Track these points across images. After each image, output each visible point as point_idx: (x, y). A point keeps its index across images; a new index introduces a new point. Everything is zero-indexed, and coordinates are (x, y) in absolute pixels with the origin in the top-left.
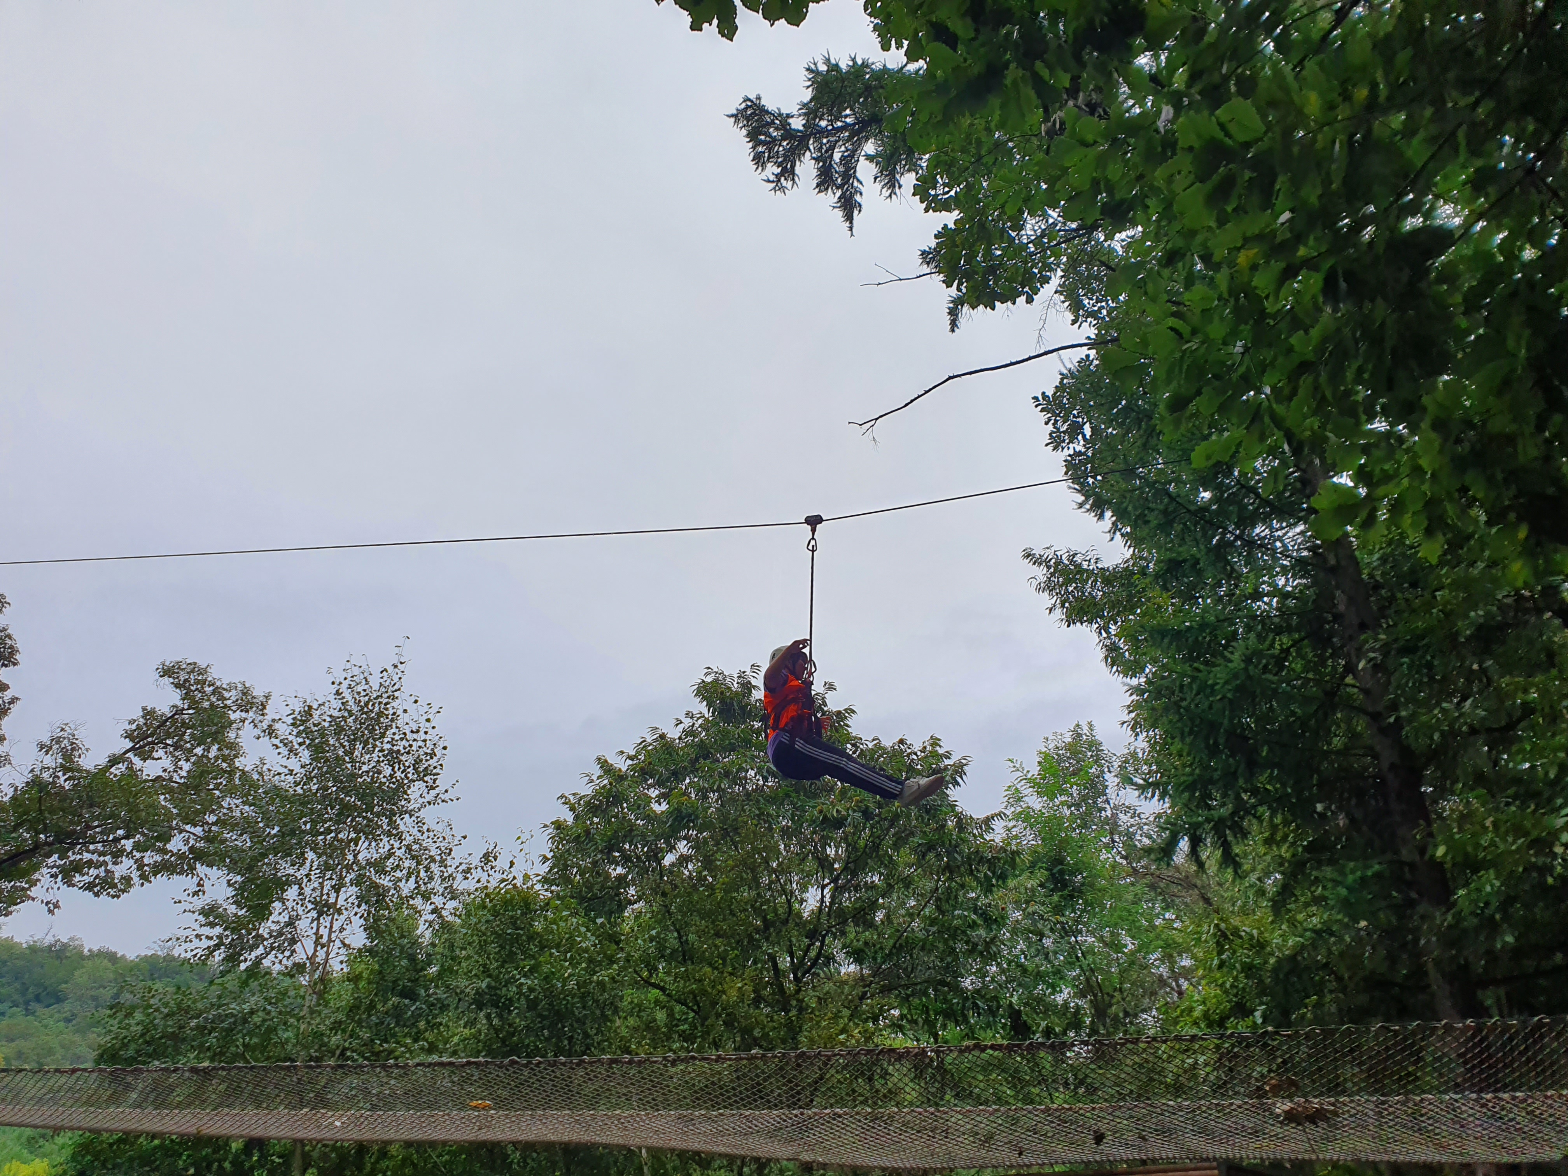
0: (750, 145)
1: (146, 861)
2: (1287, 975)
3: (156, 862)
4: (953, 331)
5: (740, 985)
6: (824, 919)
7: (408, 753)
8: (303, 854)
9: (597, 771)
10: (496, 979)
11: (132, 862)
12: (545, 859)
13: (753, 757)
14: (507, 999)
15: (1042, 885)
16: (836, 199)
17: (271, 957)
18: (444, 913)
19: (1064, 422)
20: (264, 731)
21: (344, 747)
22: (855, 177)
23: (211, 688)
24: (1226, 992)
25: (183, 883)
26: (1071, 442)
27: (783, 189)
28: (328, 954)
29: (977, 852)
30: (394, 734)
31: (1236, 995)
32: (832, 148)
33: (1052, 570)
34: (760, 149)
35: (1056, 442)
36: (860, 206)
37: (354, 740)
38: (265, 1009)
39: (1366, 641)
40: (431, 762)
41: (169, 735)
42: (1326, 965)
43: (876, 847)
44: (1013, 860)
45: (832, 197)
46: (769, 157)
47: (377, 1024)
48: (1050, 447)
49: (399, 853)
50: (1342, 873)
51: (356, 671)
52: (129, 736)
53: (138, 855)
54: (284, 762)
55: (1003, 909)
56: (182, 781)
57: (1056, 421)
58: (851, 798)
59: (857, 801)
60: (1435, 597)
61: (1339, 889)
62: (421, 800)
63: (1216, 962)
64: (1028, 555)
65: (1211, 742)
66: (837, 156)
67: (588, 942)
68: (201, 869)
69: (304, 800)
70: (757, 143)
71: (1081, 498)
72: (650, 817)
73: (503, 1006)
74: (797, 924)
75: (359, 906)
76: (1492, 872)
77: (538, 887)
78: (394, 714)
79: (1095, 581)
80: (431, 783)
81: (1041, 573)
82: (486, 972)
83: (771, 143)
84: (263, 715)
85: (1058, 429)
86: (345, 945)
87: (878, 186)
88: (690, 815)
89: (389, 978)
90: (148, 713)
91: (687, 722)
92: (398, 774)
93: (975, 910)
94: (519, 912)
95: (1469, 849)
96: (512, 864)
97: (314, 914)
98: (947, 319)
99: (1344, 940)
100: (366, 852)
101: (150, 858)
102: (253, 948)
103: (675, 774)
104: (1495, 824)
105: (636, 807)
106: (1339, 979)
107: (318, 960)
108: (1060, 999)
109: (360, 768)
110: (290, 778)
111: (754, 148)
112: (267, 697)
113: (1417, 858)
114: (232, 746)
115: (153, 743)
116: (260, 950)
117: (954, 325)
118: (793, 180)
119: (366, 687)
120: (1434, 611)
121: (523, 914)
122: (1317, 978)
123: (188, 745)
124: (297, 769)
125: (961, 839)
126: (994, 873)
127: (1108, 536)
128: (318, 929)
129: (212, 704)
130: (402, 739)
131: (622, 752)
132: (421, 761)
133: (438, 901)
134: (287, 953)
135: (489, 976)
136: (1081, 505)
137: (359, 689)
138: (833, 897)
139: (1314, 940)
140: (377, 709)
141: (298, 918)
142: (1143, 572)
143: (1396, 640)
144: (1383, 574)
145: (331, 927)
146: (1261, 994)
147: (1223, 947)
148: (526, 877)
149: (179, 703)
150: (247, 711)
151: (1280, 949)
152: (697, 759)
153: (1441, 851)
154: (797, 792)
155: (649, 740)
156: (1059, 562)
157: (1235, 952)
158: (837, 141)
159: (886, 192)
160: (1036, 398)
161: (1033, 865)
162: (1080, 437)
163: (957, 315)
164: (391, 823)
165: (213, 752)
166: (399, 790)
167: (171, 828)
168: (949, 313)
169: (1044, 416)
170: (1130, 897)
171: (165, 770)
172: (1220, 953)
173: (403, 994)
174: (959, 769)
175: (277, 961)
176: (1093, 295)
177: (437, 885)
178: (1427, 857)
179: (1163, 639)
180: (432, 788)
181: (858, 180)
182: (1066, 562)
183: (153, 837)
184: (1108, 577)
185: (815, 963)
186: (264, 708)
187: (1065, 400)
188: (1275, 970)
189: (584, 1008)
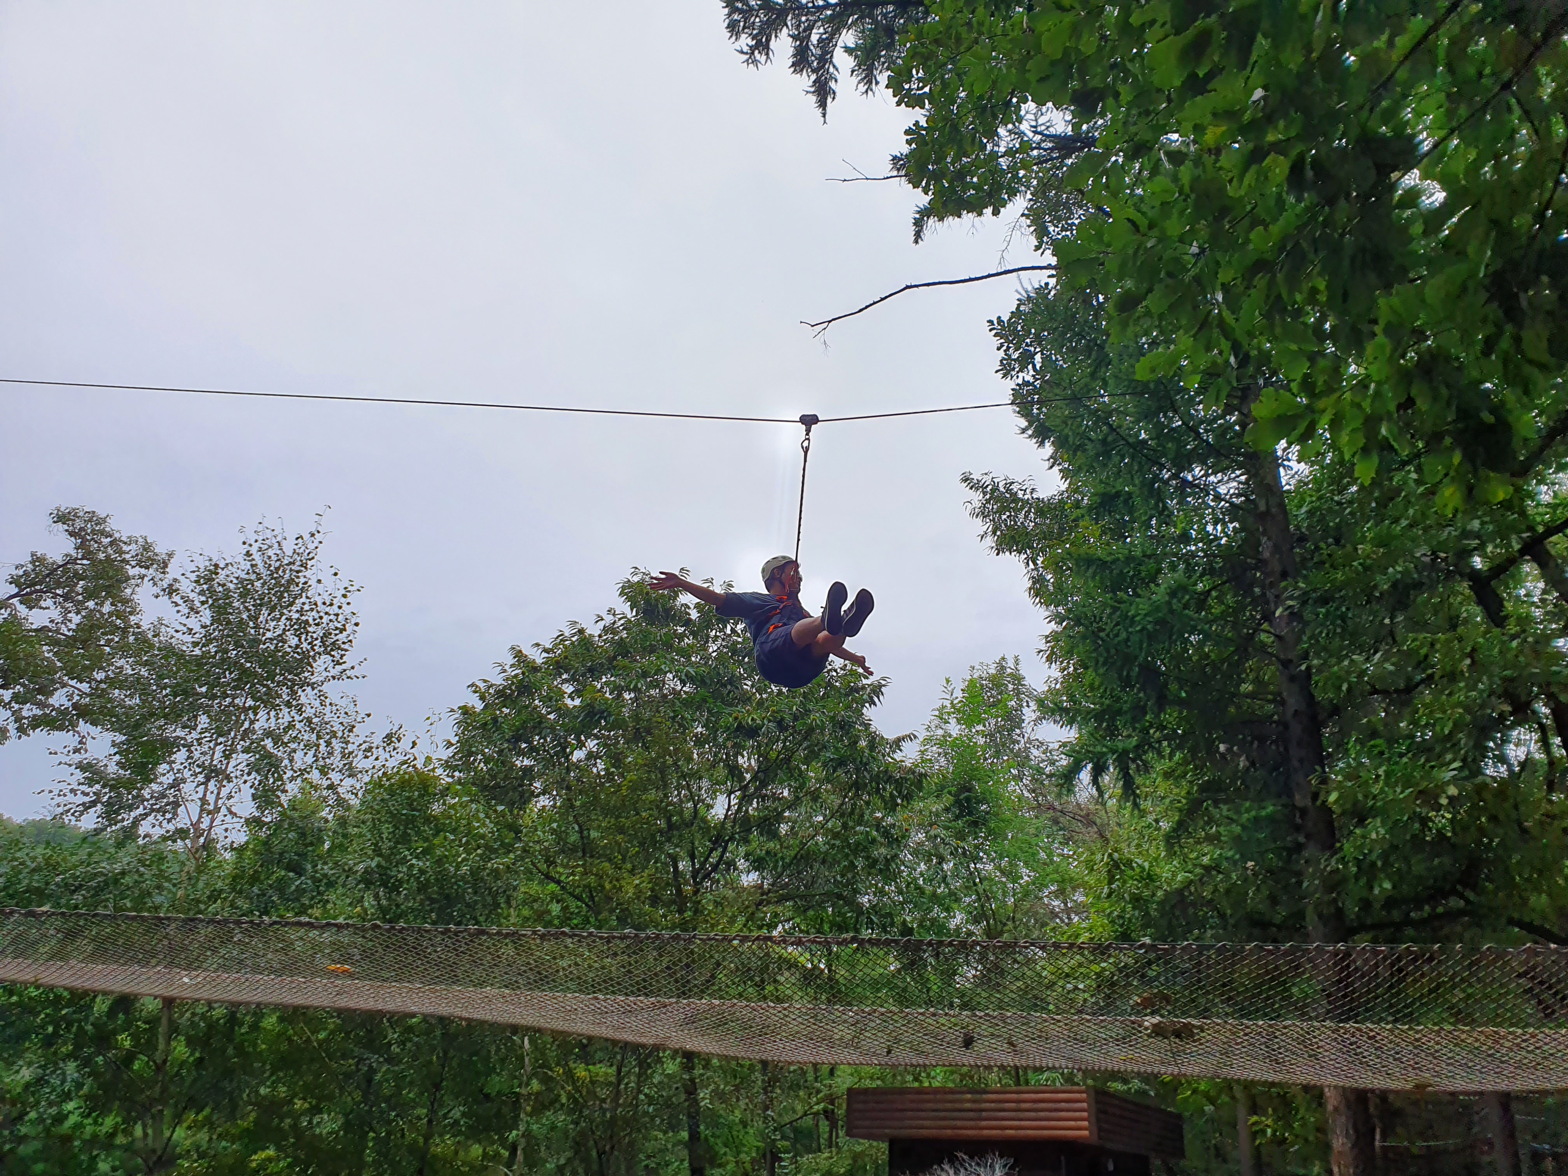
0: (726, 11)
1: (25, 713)
2: (1173, 907)
3: (35, 715)
4: (916, 242)
5: (637, 882)
6: (728, 825)
7: (317, 625)
8: (195, 717)
9: (510, 660)
10: (387, 859)
11: (9, 713)
12: (449, 744)
13: (673, 660)
14: (397, 880)
15: (947, 810)
16: (811, 83)
17: (151, 818)
18: (340, 790)
19: (1016, 350)
20: (164, 590)
21: (249, 610)
22: (831, 62)
23: (109, 539)
24: (1113, 922)
25: (64, 739)
26: (1021, 371)
27: (755, 62)
28: (212, 821)
29: (886, 771)
30: (304, 604)
31: (1121, 926)
32: (810, 28)
33: (988, 497)
34: (736, 17)
35: (1006, 369)
36: (834, 93)
37: (261, 605)
38: (138, 871)
39: (1285, 589)
40: (340, 636)
41: (59, 585)
42: (1211, 900)
43: (788, 760)
44: (920, 782)
45: (806, 80)
46: (744, 28)
47: (258, 895)
48: (1000, 374)
49: (298, 726)
50: (1238, 812)
51: (269, 534)
52: (14, 581)
53: (16, 706)
54: (183, 620)
55: (907, 830)
56: (71, 633)
57: (1008, 348)
58: (768, 708)
59: (774, 711)
60: (1356, 549)
61: (1234, 826)
62: (325, 674)
63: (1106, 890)
64: (966, 479)
65: (1125, 673)
66: (814, 38)
67: (486, 828)
68: (83, 727)
69: (199, 662)
70: (733, 10)
71: (1024, 423)
72: (562, 711)
73: (394, 888)
74: (700, 828)
75: (249, 774)
76: (1379, 820)
77: (439, 771)
78: (306, 583)
79: (1029, 511)
80: (338, 657)
81: (977, 498)
82: (378, 852)
83: (748, 12)
84: (163, 573)
85: (1010, 356)
86: (231, 812)
87: (855, 80)
88: (603, 712)
89: (276, 849)
90: (37, 560)
91: (609, 619)
92: (305, 645)
93: (878, 828)
94: (416, 793)
95: (1360, 797)
96: (414, 744)
97: (201, 778)
98: (912, 230)
99: (1231, 878)
100: (263, 721)
101: (29, 711)
102: (131, 808)
103: (591, 670)
104: (1388, 774)
105: (547, 700)
106: (1222, 916)
107: (203, 826)
108: (952, 924)
109: (264, 634)
110: (188, 638)
111: (729, 15)
112: (170, 555)
113: (1308, 802)
114: (126, 601)
115: (41, 591)
116: (141, 810)
117: (918, 236)
118: (767, 54)
119: (278, 552)
120: (1355, 564)
121: (421, 796)
122: (1201, 913)
123: (80, 598)
124: (197, 628)
125: (873, 758)
126: (900, 793)
127: (1047, 464)
128: (205, 795)
129: (108, 557)
130: (312, 610)
131: (538, 645)
132: (330, 634)
133: (335, 777)
134: (168, 816)
135: (380, 855)
136: (1024, 431)
137: (270, 552)
138: (740, 805)
139: (1203, 876)
140: (287, 576)
141: (184, 781)
142: (1077, 505)
143: (1315, 590)
144: (1309, 527)
145: (219, 794)
146: (1145, 926)
147: (1114, 876)
148: (428, 759)
149: (73, 553)
150: (147, 568)
151: (1169, 884)
152: (615, 658)
153: (1333, 797)
154: (716, 699)
155: (567, 634)
156: (995, 488)
157: (1125, 882)
158: (816, 21)
159: (862, 88)
160: (990, 322)
161: (941, 788)
162: (1030, 367)
163: (922, 226)
164: (293, 693)
165: (107, 608)
166: (305, 661)
167: (53, 682)
168: (915, 224)
169: (997, 342)
170: (1032, 831)
171: (52, 621)
172: (1110, 883)
173: (289, 868)
174: (877, 690)
175: (157, 823)
176: (1059, 222)
177: (336, 761)
178: (1319, 803)
179: (1088, 568)
180: (339, 663)
181: (834, 66)
182: (1002, 489)
183: (34, 689)
184: (1043, 508)
185: (715, 868)
186: (166, 566)
187: (1019, 328)
188: (1161, 903)
189: (475, 893)
